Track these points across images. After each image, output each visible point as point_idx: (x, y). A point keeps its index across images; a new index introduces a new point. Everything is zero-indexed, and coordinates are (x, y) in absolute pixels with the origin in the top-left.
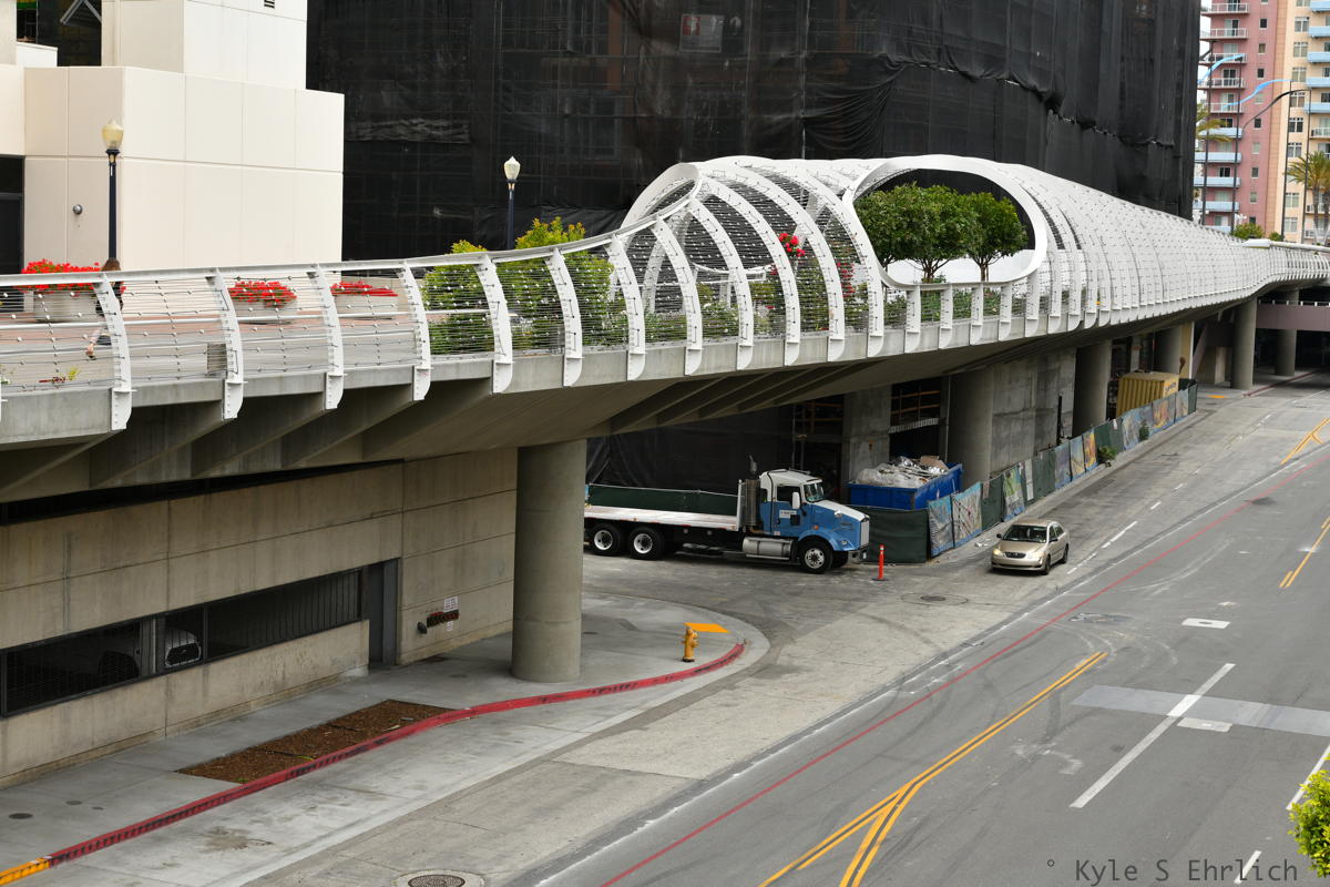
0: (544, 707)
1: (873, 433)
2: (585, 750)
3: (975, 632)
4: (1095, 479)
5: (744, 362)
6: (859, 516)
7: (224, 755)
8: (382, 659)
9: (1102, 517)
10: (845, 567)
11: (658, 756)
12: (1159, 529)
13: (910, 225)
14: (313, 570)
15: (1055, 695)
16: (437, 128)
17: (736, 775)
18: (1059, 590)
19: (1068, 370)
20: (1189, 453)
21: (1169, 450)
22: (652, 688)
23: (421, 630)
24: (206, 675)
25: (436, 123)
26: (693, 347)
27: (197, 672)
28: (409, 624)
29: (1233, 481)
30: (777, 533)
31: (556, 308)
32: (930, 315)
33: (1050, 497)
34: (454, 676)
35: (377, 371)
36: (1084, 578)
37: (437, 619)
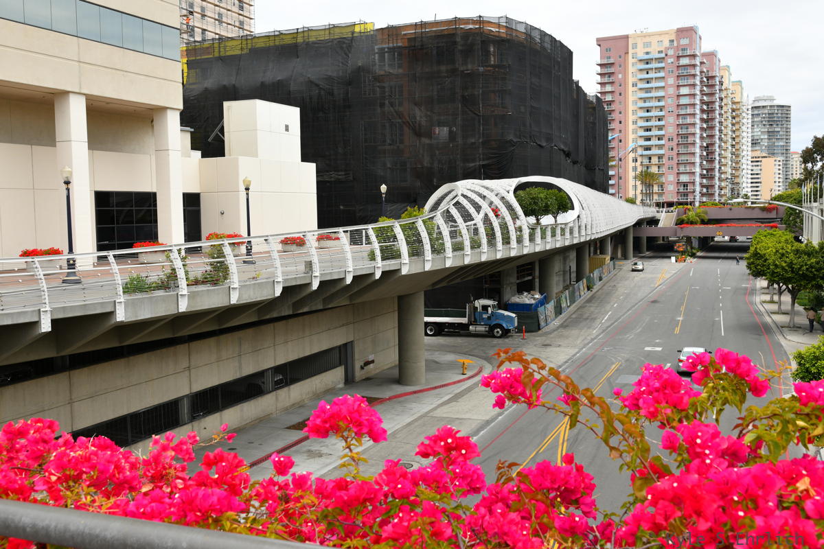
0: (415, 395)
1: (512, 283)
2: (439, 411)
3: (569, 357)
4: (588, 297)
5: (484, 258)
6: (514, 315)
7: (300, 421)
8: (349, 380)
9: (597, 311)
10: (509, 334)
11: (467, 412)
12: (621, 314)
13: (534, 203)
14: (324, 346)
15: (608, 379)
16: (340, 175)
17: (500, 418)
18: (593, 340)
19: (573, 255)
20: (620, 285)
21: (612, 284)
22: (453, 386)
23: (362, 368)
24: (289, 390)
25: (340, 173)
26: (467, 253)
27: (286, 389)
28: (358, 365)
29: (640, 295)
30: (483, 323)
31: (420, 241)
32: (543, 237)
33: (575, 304)
34: (379, 385)
35: (364, 267)
36: (600, 334)
37: (367, 363)
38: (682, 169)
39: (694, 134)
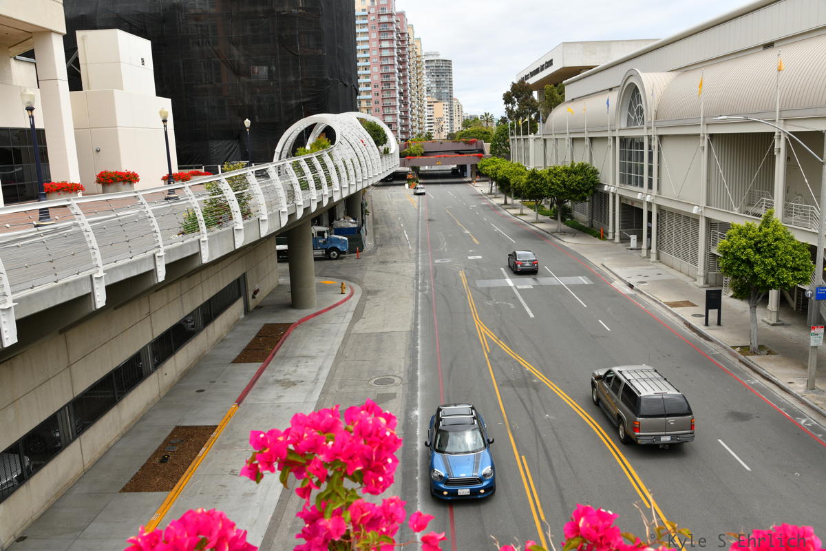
2: (355, 328)
3: (414, 270)
6: (346, 239)
7: (239, 354)
8: (246, 310)
9: (391, 230)
10: (344, 255)
11: (383, 326)
12: (415, 232)
17: (418, 327)
18: (417, 254)
20: (386, 209)
21: (377, 208)
22: (342, 305)
23: (253, 297)
27: (212, 325)
29: (412, 216)
30: (320, 248)
36: (417, 249)
38: (386, 111)
39: (394, 82)
